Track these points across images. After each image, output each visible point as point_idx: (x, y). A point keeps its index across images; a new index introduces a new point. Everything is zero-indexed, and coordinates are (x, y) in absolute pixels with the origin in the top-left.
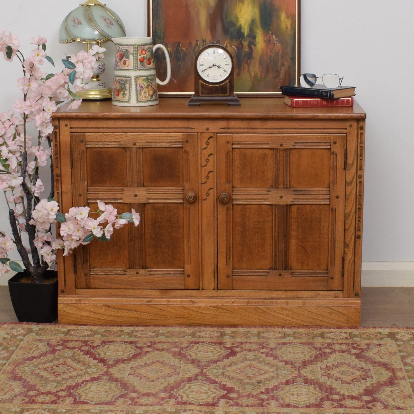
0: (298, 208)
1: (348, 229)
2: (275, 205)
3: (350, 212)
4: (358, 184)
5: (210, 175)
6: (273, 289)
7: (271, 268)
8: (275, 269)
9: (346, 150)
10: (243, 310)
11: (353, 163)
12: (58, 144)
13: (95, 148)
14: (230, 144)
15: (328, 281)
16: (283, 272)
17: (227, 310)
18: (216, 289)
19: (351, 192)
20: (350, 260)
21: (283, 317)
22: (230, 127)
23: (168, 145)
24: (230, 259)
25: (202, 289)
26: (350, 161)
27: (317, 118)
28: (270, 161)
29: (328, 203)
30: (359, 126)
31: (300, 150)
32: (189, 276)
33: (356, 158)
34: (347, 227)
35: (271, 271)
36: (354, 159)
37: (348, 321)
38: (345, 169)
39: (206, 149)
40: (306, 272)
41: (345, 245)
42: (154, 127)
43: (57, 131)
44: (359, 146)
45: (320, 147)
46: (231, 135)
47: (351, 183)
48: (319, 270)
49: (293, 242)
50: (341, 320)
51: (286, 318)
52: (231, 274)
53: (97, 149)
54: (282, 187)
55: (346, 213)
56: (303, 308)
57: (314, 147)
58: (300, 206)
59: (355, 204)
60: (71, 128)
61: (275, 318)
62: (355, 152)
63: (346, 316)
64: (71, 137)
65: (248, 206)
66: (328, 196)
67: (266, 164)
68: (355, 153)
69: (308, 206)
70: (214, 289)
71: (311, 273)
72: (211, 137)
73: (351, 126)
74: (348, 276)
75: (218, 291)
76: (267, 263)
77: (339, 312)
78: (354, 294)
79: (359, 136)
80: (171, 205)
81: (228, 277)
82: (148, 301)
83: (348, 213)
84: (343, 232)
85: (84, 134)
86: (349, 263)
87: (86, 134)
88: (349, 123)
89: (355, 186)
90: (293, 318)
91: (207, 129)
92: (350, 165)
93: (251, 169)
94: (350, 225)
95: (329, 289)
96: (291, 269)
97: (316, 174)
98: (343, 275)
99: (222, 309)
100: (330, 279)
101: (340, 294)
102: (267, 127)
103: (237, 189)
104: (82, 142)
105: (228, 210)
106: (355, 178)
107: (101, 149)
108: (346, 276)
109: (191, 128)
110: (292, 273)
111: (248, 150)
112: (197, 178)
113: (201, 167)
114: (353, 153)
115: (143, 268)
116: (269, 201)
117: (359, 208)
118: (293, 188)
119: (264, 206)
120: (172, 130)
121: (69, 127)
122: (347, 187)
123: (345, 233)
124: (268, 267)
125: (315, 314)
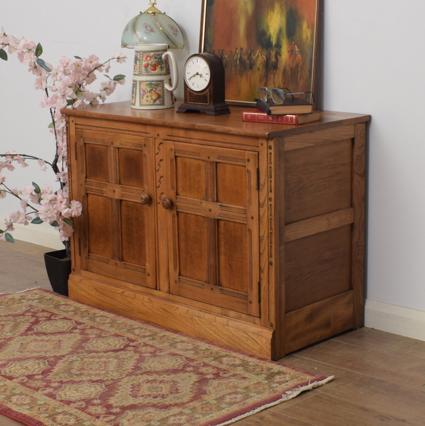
0: (225, 224)
1: (262, 253)
2: (206, 217)
3: (263, 236)
4: (269, 207)
5: (161, 180)
6: (207, 303)
7: (206, 282)
8: (208, 283)
9: (258, 170)
10: (183, 317)
11: (264, 184)
12: (69, 137)
13: (91, 144)
14: (173, 151)
15: (247, 304)
16: (214, 287)
17: (172, 314)
18: (168, 293)
19: (264, 215)
20: (265, 287)
21: (212, 332)
22: (173, 135)
23: (133, 148)
24: (177, 264)
25: (159, 290)
26: (262, 181)
27: (230, 133)
28: (203, 172)
29: (245, 223)
30: (268, 146)
31: (225, 164)
32: (149, 275)
33: (267, 178)
34: (261, 252)
35: (206, 284)
36: (265, 180)
37: (261, 351)
38: (258, 189)
39: (158, 155)
40: (231, 292)
41: (261, 270)
42: (124, 129)
43: (68, 125)
44: (269, 167)
45: (238, 163)
46: (173, 142)
47: (263, 205)
48: (242, 292)
49: (222, 258)
50: (255, 349)
51: (213, 333)
52: (177, 280)
53: (92, 145)
54: (210, 199)
55: (260, 235)
56: (226, 327)
57: (234, 163)
58: (226, 222)
59: (267, 227)
60: (76, 124)
61: (206, 332)
62: (266, 172)
63: (260, 345)
64: (76, 131)
65: (189, 215)
66: (244, 216)
67: (200, 175)
68: (266, 174)
69: (232, 223)
70: (167, 292)
71: (234, 293)
72: (161, 143)
73: (262, 145)
74: (264, 303)
75: (170, 294)
76: (203, 275)
77: (253, 339)
78: (269, 324)
79: (269, 156)
80: (138, 204)
81: (176, 282)
82: (123, 292)
83: (261, 237)
84: (258, 256)
85: (82, 130)
86: (264, 289)
87: (84, 130)
88: (261, 141)
89: (267, 208)
90: (219, 335)
91: (158, 135)
92: (262, 185)
93: (190, 179)
94: (264, 250)
95: (249, 313)
96: (221, 286)
97: (237, 191)
98: (260, 302)
99: (168, 312)
100: (249, 303)
101: (257, 320)
102: (198, 138)
103: (181, 197)
104: (81, 137)
105: (173, 216)
106: (267, 199)
107: (94, 146)
108: (262, 303)
109: (148, 133)
110: (221, 289)
111: (188, 159)
112: (153, 181)
113: (156, 171)
114: (264, 173)
115: (120, 260)
116: (202, 213)
117: (271, 233)
118: (220, 202)
119: (200, 217)
120: (136, 133)
121: (74, 123)
122: (261, 209)
123: (260, 257)
124: (205, 280)
125: (235, 337)
